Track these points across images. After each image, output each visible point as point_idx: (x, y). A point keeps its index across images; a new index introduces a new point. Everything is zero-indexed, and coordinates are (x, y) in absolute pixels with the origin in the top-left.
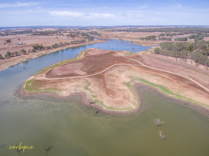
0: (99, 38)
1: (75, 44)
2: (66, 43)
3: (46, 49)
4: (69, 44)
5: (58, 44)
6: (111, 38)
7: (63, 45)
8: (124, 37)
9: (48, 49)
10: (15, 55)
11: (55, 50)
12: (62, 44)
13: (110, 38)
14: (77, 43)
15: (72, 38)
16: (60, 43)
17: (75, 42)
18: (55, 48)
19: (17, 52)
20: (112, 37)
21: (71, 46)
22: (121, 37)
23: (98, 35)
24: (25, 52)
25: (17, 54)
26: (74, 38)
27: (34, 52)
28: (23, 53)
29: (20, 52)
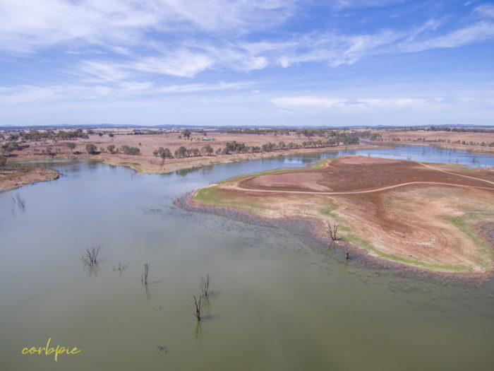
0: (372, 142)
1: (312, 148)
2: (291, 144)
3: (250, 151)
4: (297, 147)
5: (274, 145)
6: (405, 143)
7: (285, 148)
8: (444, 141)
9: (253, 152)
10: (193, 154)
11: (266, 155)
12: (285, 146)
13: (402, 142)
14: (317, 146)
15: (307, 137)
16: (280, 143)
17: (313, 145)
18: (268, 151)
19: (197, 150)
20: (409, 140)
21: (302, 151)
22: (436, 141)
23: (370, 137)
24: (211, 151)
25: (196, 153)
26: (311, 137)
27: (227, 153)
28: (207, 154)
29: (202, 150)
